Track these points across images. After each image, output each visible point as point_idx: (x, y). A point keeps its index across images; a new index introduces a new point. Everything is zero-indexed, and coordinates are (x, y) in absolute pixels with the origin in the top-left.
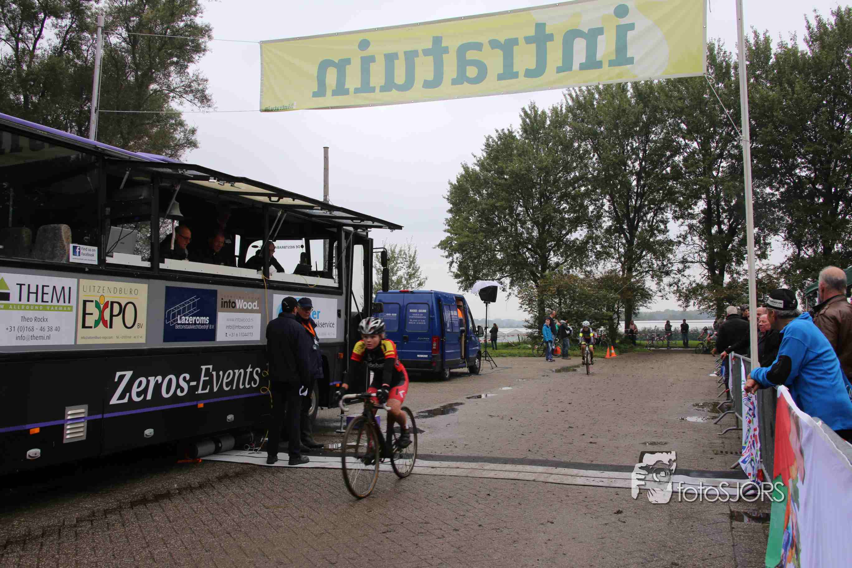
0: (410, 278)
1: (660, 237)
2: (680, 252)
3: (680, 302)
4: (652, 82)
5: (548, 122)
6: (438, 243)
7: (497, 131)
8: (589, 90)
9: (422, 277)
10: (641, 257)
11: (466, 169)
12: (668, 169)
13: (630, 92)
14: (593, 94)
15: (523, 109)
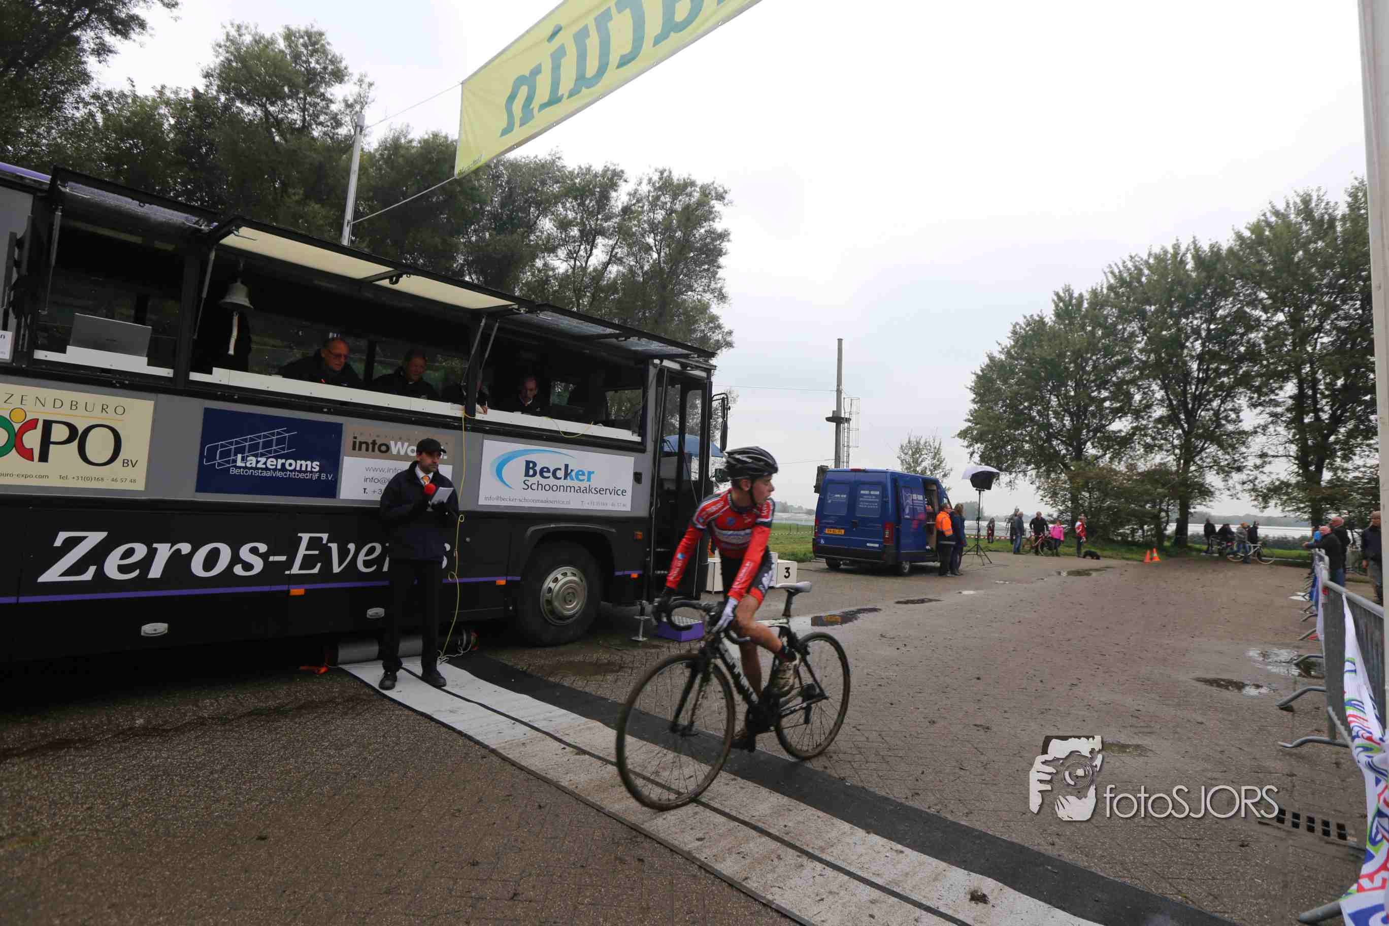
0: (935, 468)
1: (1230, 427)
2: (1257, 443)
3: (1256, 503)
4: (1219, 249)
5: (1086, 305)
6: (958, 432)
7: (1025, 317)
8: (1136, 267)
9: (947, 468)
10: (1203, 449)
11: (992, 358)
12: (1242, 349)
13: (1190, 265)
14: (1141, 270)
15: (1057, 294)
